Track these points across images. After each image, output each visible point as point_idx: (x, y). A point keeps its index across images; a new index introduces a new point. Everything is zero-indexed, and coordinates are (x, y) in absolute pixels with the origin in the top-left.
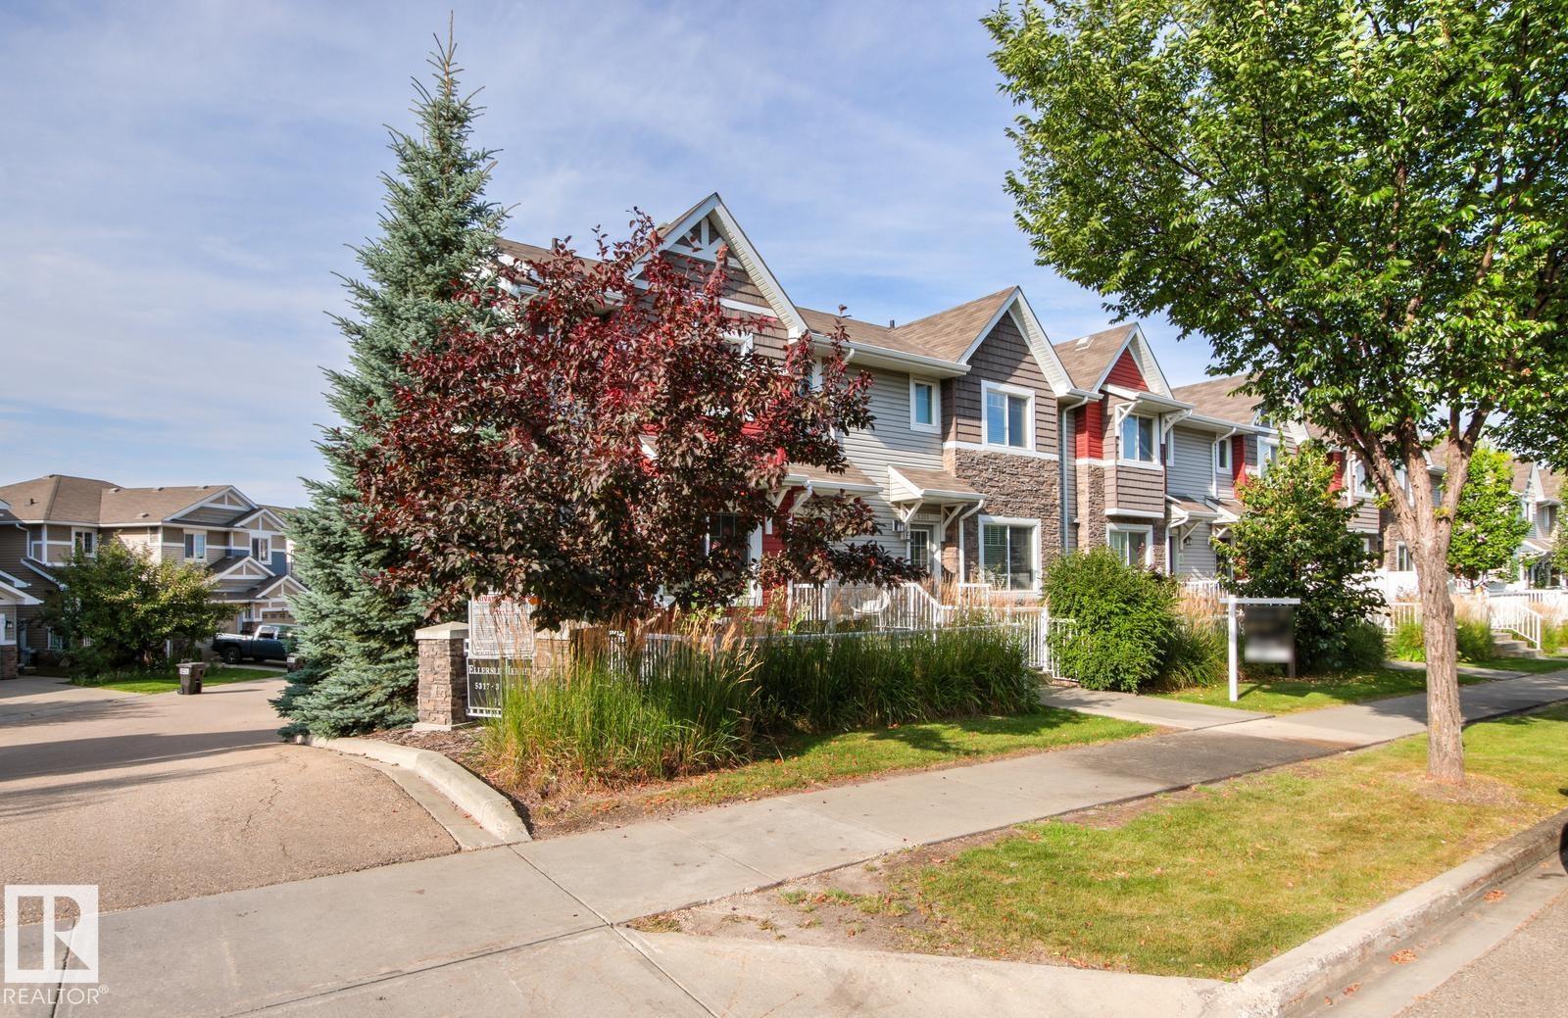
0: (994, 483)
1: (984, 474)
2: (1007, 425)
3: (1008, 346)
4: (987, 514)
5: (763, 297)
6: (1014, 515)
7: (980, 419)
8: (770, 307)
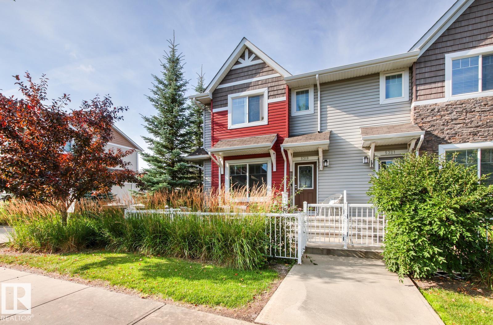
0: (458, 121)
1: (446, 118)
2: (480, 76)
3: (484, 19)
4: (451, 143)
5: (273, 70)
6: (486, 140)
7: (444, 81)
8: (277, 73)
